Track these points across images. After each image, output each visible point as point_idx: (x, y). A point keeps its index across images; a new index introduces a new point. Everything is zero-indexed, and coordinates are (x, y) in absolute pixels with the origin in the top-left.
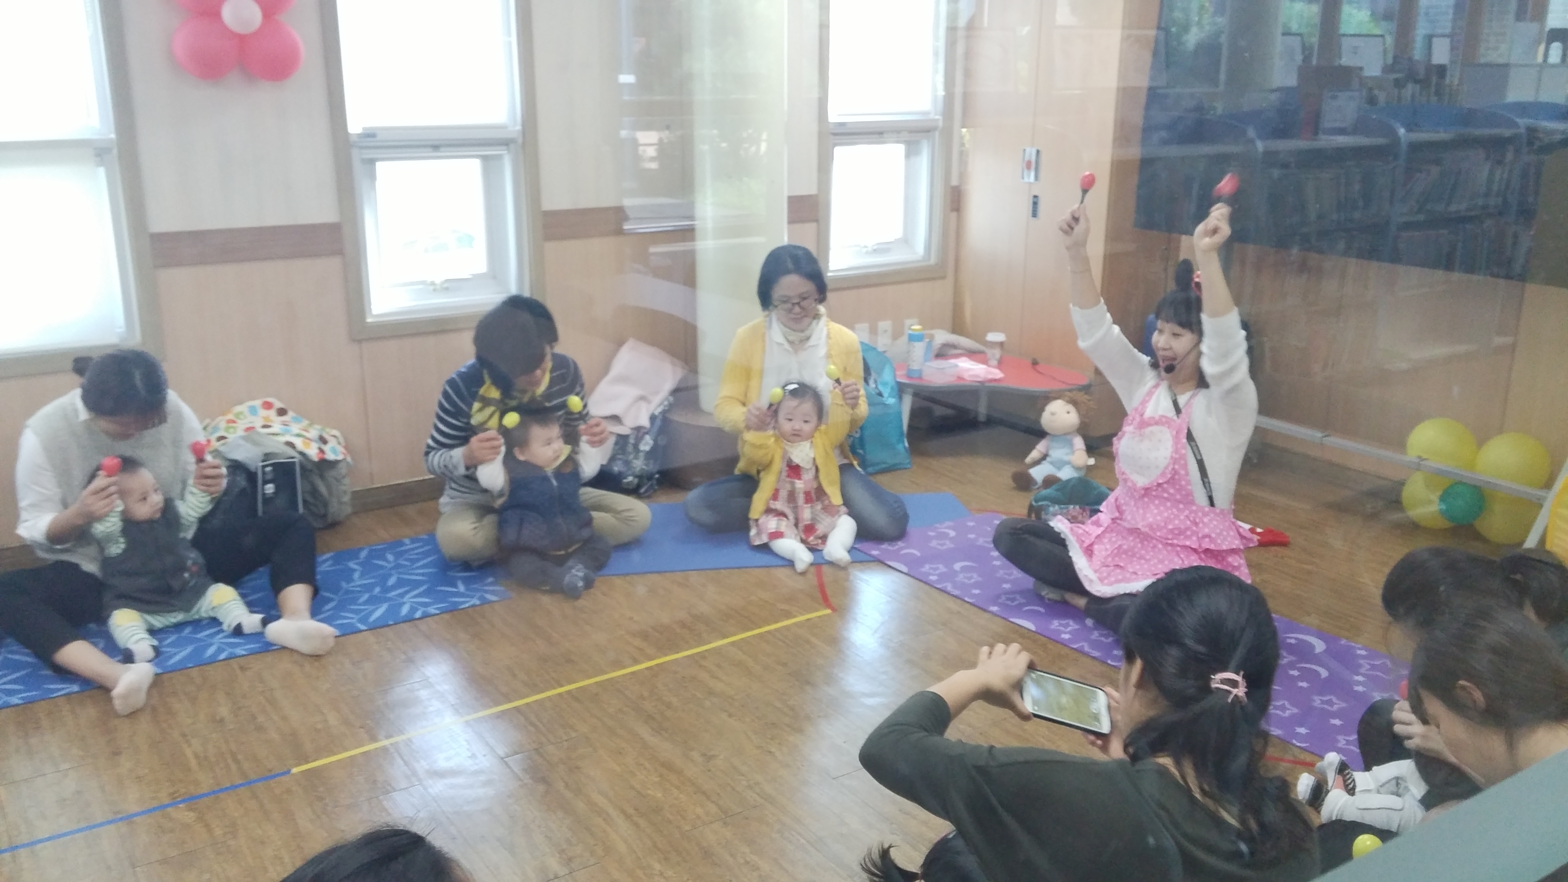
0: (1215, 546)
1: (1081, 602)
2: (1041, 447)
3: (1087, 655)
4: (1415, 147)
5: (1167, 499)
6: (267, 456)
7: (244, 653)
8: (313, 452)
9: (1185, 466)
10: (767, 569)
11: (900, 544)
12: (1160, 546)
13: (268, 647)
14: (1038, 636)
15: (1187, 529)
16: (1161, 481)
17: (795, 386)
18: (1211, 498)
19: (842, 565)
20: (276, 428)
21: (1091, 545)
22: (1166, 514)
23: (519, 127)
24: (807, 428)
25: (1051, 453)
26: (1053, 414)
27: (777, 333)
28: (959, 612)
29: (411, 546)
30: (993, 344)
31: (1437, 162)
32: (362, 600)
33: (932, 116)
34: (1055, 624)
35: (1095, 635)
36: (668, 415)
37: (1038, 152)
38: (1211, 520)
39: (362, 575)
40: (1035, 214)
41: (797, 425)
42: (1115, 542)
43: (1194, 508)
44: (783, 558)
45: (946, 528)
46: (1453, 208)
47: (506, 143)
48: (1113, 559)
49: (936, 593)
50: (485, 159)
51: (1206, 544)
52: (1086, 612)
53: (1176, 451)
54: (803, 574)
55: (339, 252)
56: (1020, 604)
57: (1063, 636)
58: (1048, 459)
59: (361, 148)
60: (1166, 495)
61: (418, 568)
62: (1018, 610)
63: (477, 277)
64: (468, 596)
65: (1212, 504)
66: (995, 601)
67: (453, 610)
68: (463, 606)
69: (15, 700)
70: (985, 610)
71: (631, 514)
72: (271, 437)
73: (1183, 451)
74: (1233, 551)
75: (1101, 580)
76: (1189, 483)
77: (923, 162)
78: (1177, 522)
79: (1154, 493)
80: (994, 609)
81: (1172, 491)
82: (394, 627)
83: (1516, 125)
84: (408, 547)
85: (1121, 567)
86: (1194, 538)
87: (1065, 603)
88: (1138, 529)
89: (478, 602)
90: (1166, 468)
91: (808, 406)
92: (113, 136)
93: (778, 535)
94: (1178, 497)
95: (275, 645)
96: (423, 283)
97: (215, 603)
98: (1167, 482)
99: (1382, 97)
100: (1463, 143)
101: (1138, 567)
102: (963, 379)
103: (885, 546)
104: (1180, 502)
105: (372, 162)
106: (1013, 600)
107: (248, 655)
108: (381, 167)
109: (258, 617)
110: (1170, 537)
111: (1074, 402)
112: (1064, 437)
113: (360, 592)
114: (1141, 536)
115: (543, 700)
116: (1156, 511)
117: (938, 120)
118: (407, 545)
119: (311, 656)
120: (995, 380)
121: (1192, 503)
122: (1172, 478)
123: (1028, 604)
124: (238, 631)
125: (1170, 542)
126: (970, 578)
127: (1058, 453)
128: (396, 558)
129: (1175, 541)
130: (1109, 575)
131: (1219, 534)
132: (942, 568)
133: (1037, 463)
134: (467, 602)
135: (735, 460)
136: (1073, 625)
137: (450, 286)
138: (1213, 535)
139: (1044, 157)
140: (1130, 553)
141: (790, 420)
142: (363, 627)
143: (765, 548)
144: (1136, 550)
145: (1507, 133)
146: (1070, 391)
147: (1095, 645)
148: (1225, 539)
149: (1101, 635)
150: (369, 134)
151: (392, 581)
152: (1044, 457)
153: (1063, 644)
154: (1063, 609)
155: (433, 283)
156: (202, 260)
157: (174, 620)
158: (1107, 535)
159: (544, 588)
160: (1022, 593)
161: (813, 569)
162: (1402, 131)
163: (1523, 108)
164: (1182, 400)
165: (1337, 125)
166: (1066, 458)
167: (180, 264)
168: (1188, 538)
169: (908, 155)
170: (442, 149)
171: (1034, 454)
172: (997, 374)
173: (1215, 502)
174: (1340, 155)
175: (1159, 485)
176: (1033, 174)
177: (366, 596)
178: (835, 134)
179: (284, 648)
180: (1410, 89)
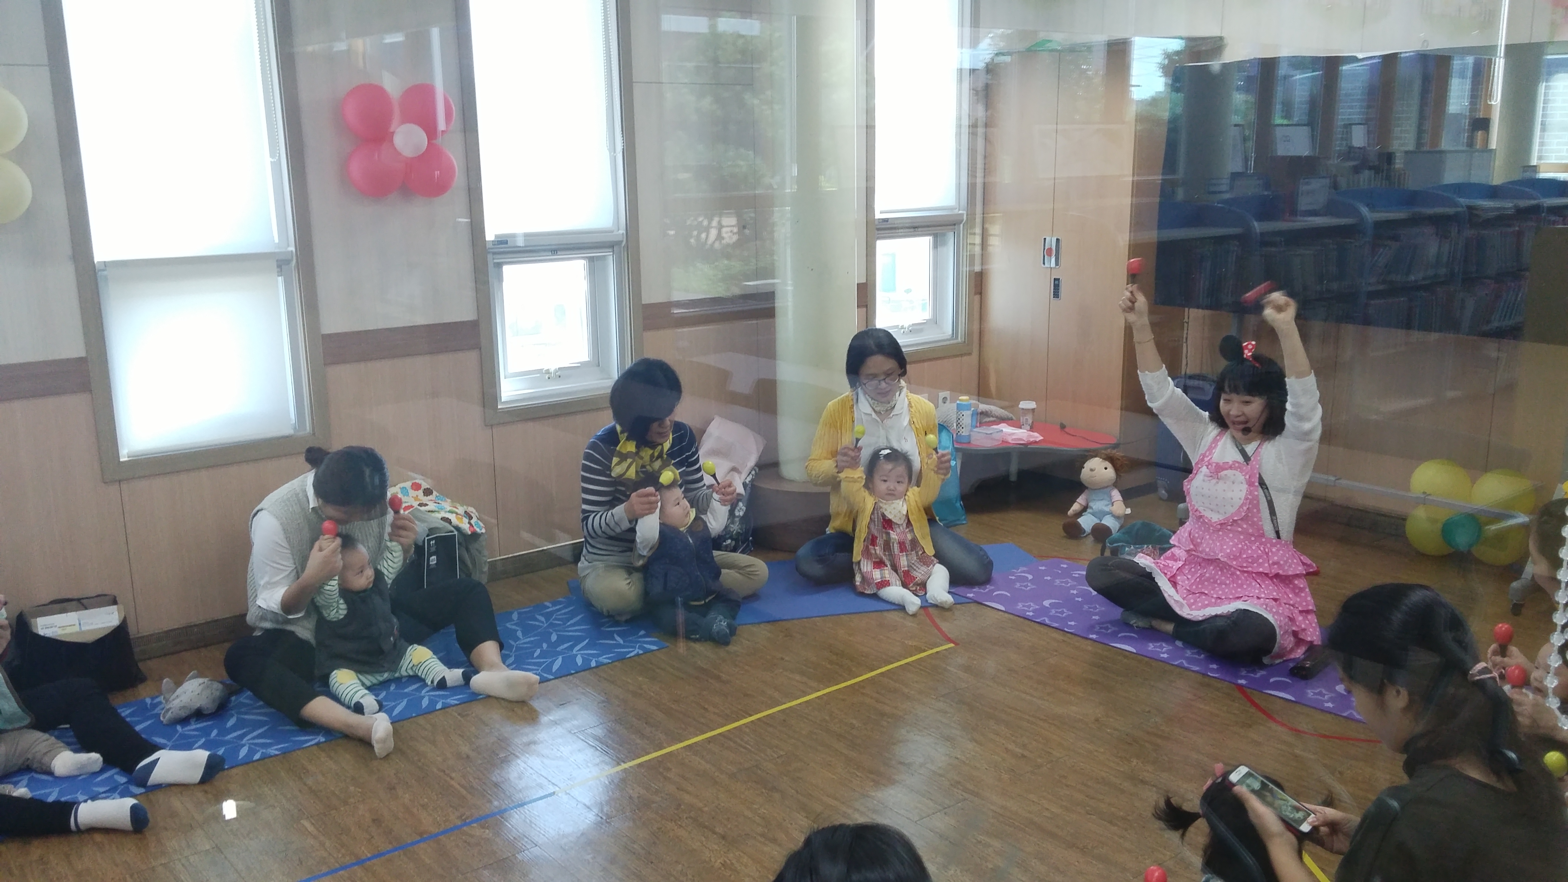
0: (1284, 572)
1: (1169, 627)
2: (1081, 500)
3: (1187, 669)
4: (1378, 225)
5: (1241, 533)
6: (431, 531)
7: (456, 702)
8: (465, 526)
9: (1257, 506)
10: (880, 613)
11: (989, 587)
12: (1238, 573)
13: (476, 697)
14: (1139, 657)
15: (1259, 557)
16: (1236, 518)
17: (888, 451)
18: (1277, 533)
19: (947, 606)
20: (432, 506)
21: (1174, 576)
22: (1240, 546)
23: (622, 231)
24: (901, 488)
25: (1091, 504)
26: (1092, 470)
27: (864, 406)
28: (1064, 641)
29: (554, 608)
30: (1025, 411)
31: (1395, 238)
32: (536, 655)
33: (956, 212)
34: (1151, 646)
35: (1188, 653)
36: (755, 483)
37: (1058, 240)
38: (1278, 550)
39: (524, 634)
40: (1056, 294)
41: (891, 485)
42: (1196, 572)
43: (1264, 540)
44: (894, 604)
45: (1021, 572)
46: (1412, 278)
47: (611, 246)
48: (1197, 587)
49: (1037, 626)
50: (591, 260)
51: (1275, 570)
52: (1176, 636)
53: (1251, 493)
54: (914, 615)
55: (477, 347)
56: (1114, 631)
57: (1162, 655)
58: (1089, 510)
59: (494, 253)
60: (1240, 529)
61: (569, 626)
62: (1114, 636)
63: (584, 364)
64: (628, 647)
65: (1279, 537)
66: (1091, 629)
67: (621, 658)
68: (628, 656)
69: (273, 751)
70: (1087, 639)
71: (752, 569)
72: (430, 513)
73: (1256, 493)
74: (1297, 576)
75: (1190, 606)
76: (1260, 519)
77: (949, 251)
78: (1250, 552)
79: (1229, 527)
80: (1094, 636)
81: (1245, 526)
82: (576, 675)
83: (1456, 205)
84: (551, 609)
85: (1206, 594)
86: (1266, 565)
87: (1152, 628)
88: (1219, 559)
89: (641, 652)
90: (1241, 507)
91: (901, 469)
92: (292, 248)
93: (884, 584)
94: (1251, 531)
95: (481, 695)
96: (539, 371)
97: (415, 662)
98: (1242, 519)
99: (1343, 182)
100: (1415, 221)
101: (1220, 592)
102: (1007, 442)
103: (976, 589)
104: (1252, 535)
105: (499, 266)
106: (1107, 629)
107: (459, 704)
108: (506, 269)
109: (459, 672)
110: (1245, 565)
111: (1111, 459)
112: (1102, 489)
113: (530, 648)
114: (1221, 565)
115: (740, 727)
116: (1231, 543)
117: (962, 214)
118: (549, 607)
119: (517, 702)
120: (1036, 442)
121: (1263, 535)
122: (1246, 516)
123: (1120, 632)
124: (442, 684)
125: (1245, 569)
126: (1062, 613)
127: (1098, 505)
128: (547, 620)
129: (1250, 569)
130: (1195, 602)
131: (1286, 562)
132: (1034, 606)
133: (1079, 514)
134: (632, 652)
135: (826, 519)
136: (1166, 647)
137: (561, 374)
138: (1282, 562)
139: (1063, 244)
140: (1212, 581)
141: (885, 481)
142: (552, 677)
143: (875, 596)
144: (1217, 577)
145: (1450, 211)
146: (1106, 449)
147: (1190, 660)
148: (1290, 566)
149: (1193, 653)
150: (502, 241)
151: (554, 638)
152: (1085, 509)
153: (1163, 661)
154: (1153, 634)
155: (548, 372)
156: (364, 358)
157: (381, 679)
158: (1186, 567)
159: (693, 636)
160: (1114, 623)
161: (922, 612)
162: (1364, 210)
163: (1461, 189)
164: (1250, 449)
165: (1310, 208)
166: (1107, 509)
167: (344, 362)
168: (1260, 565)
169: (935, 246)
170: (559, 253)
171: (1076, 507)
172: (1037, 437)
173: (1281, 535)
174: (1317, 233)
175: (1234, 521)
176: (1053, 260)
177: (538, 651)
178: (878, 229)
179: (489, 697)
180: (1366, 174)
